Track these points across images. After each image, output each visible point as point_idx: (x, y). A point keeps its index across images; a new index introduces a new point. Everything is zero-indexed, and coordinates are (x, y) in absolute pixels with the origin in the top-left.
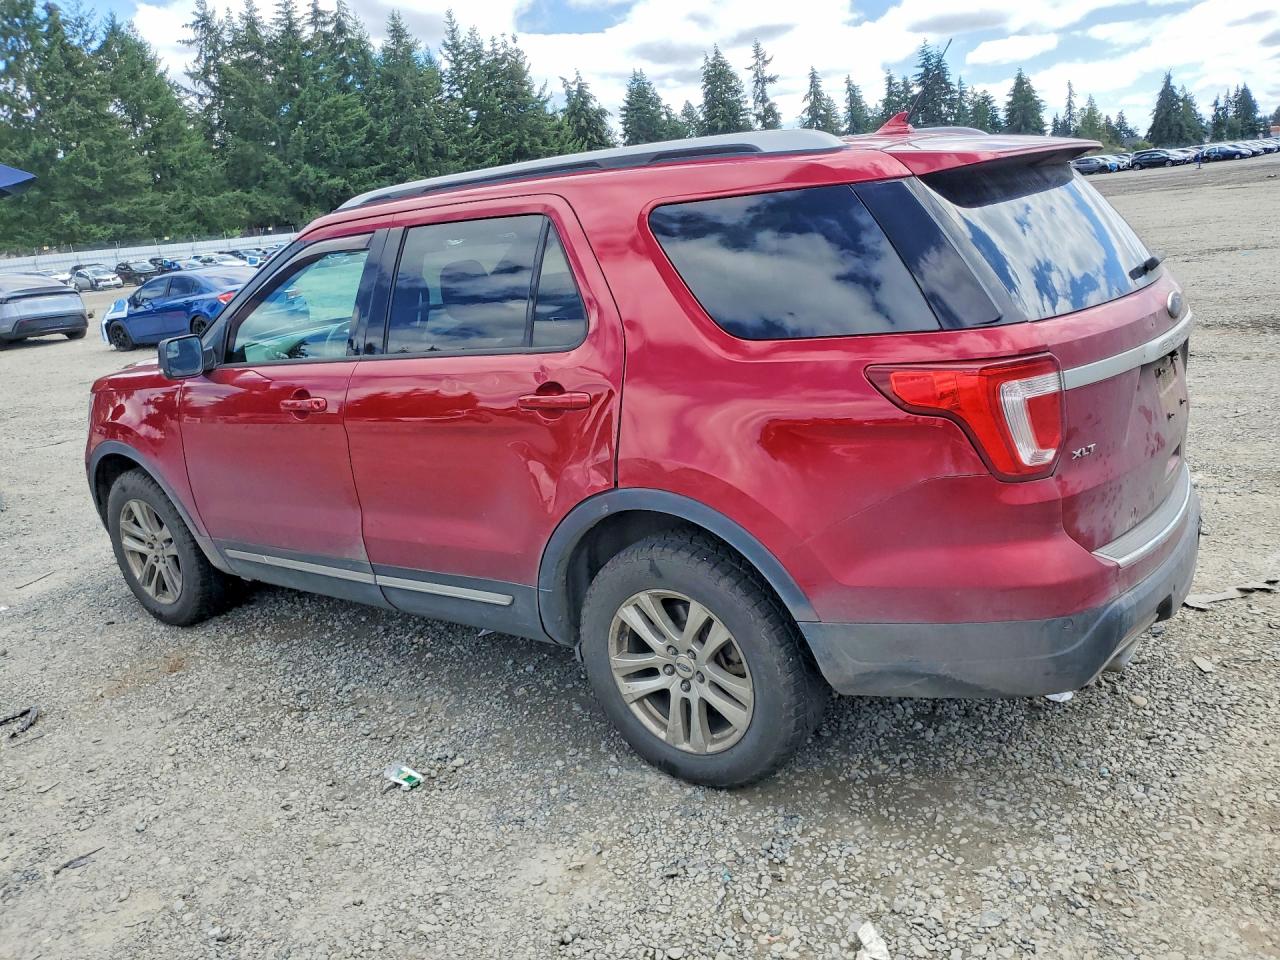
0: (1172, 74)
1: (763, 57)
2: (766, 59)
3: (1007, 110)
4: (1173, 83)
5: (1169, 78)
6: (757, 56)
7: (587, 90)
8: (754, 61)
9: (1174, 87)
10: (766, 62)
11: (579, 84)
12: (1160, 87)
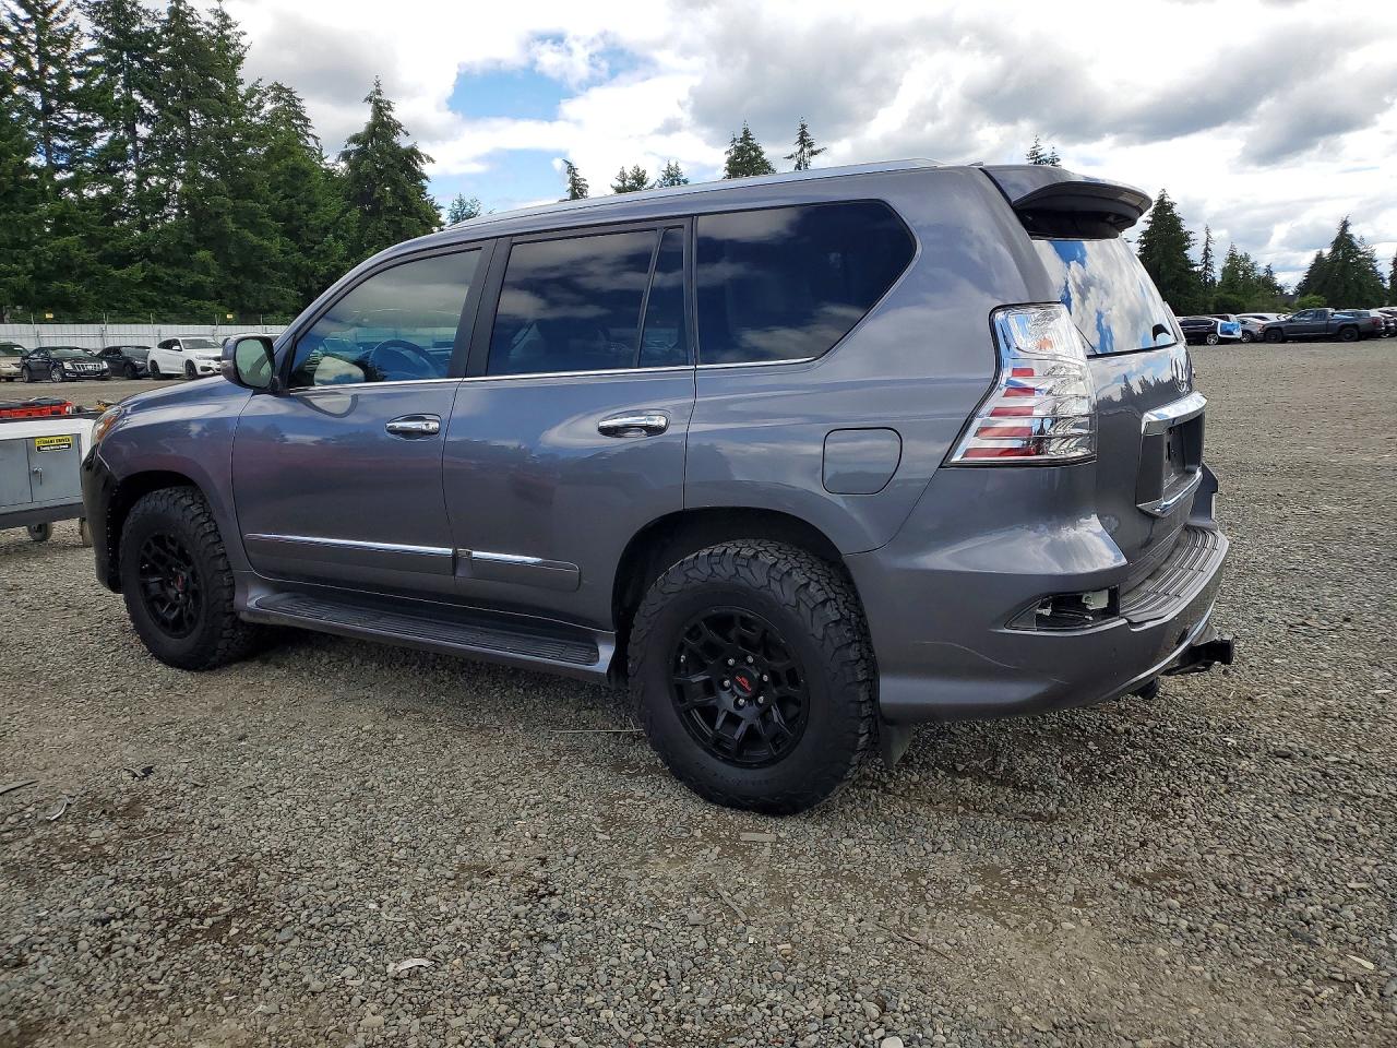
0: (1349, 221)
1: (810, 145)
2: (814, 148)
3: (1141, 242)
4: (1351, 230)
5: (1345, 225)
6: (802, 141)
7: (394, 115)
8: (798, 148)
9: (1351, 236)
10: (813, 153)
11: (377, 103)
12: (1335, 234)
